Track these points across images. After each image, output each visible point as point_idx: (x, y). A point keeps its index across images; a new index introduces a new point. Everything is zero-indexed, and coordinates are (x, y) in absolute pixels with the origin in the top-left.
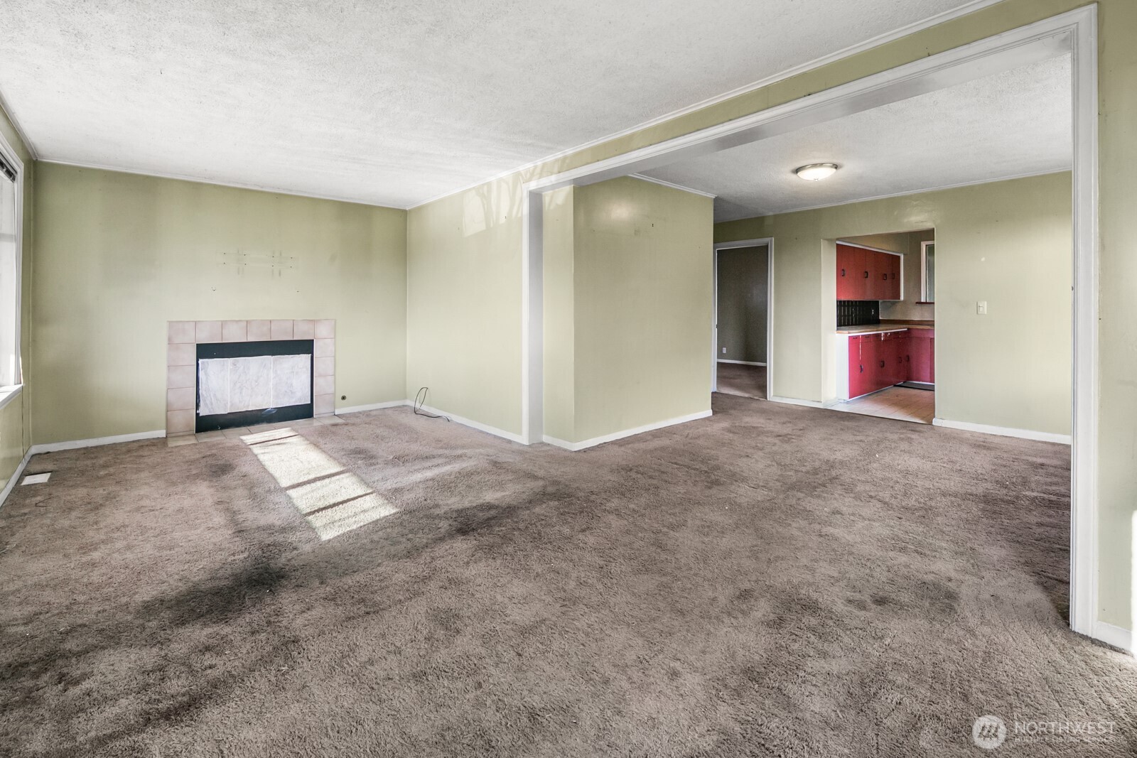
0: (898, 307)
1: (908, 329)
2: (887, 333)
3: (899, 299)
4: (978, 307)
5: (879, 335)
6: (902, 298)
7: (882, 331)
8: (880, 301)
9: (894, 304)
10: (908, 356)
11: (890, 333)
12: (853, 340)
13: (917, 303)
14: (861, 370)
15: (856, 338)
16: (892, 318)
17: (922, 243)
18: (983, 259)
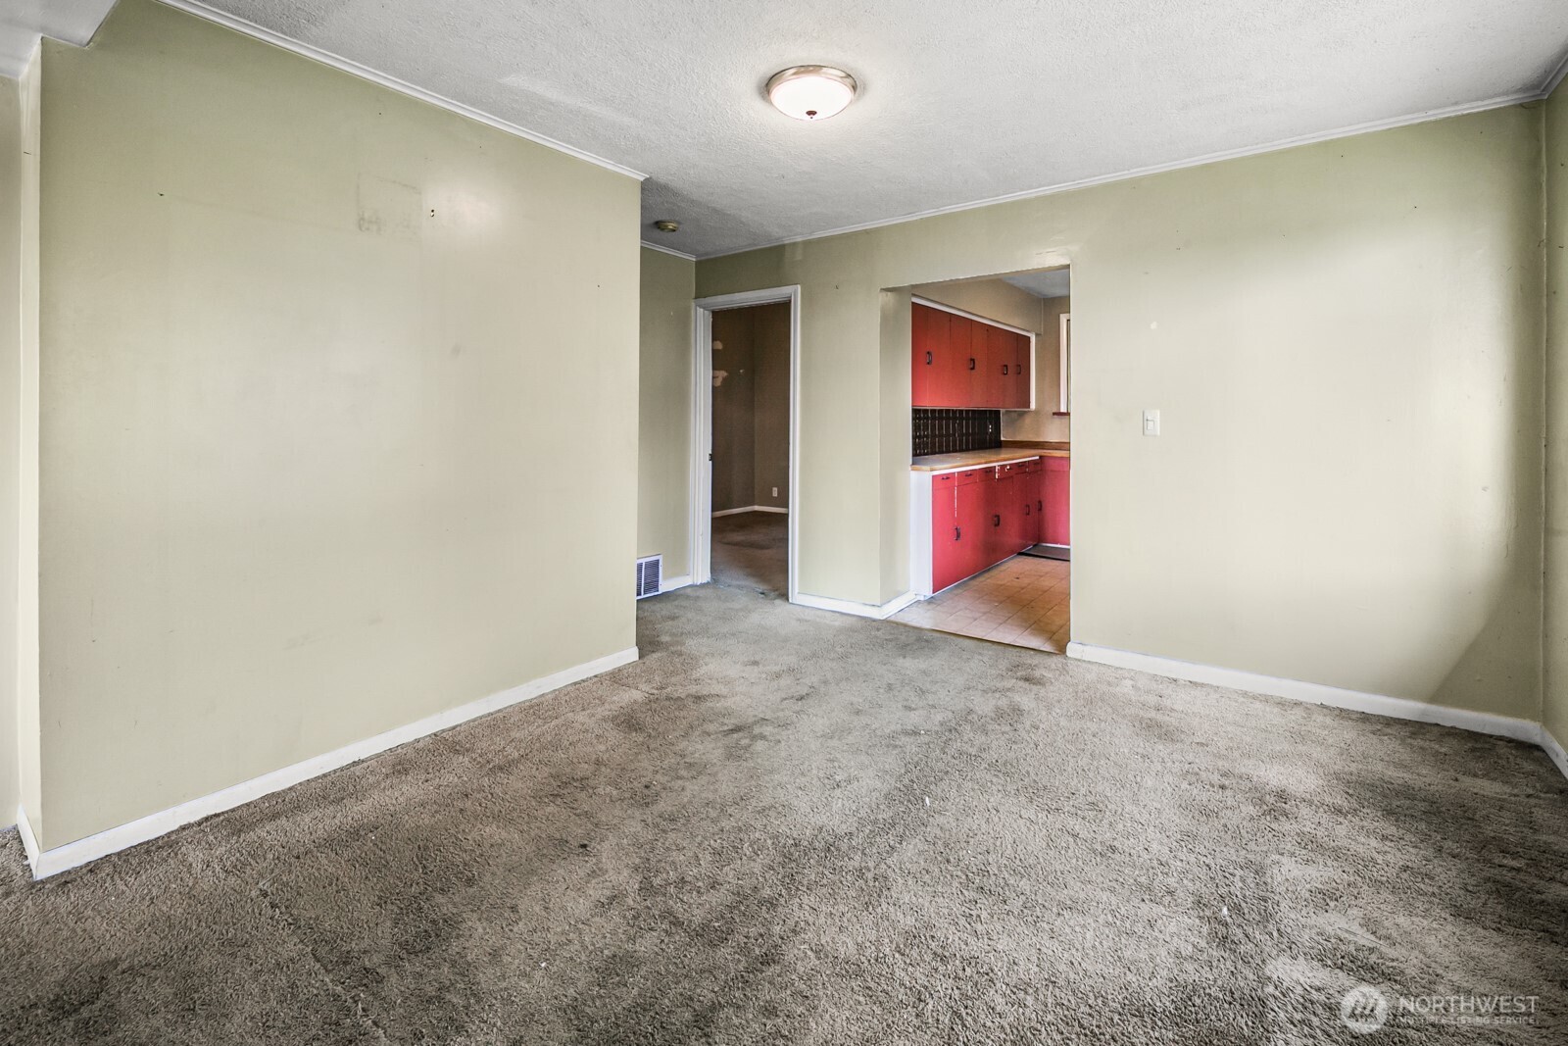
0: (1028, 420)
1: (1041, 457)
2: (1006, 465)
3: (1029, 407)
4: (1145, 420)
5: (991, 470)
6: (1033, 406)
7: (999, 461)
8: (1002, 411)
9: (1021, 415)
10: (1040, 502)
11: (1010, 465)
12: (941, 482)
13: (1054, 414)
14: (958, 536)
15: (947, 477)
16: (1018, 438)
17: (1061, 315)
18: (1154, 326)
